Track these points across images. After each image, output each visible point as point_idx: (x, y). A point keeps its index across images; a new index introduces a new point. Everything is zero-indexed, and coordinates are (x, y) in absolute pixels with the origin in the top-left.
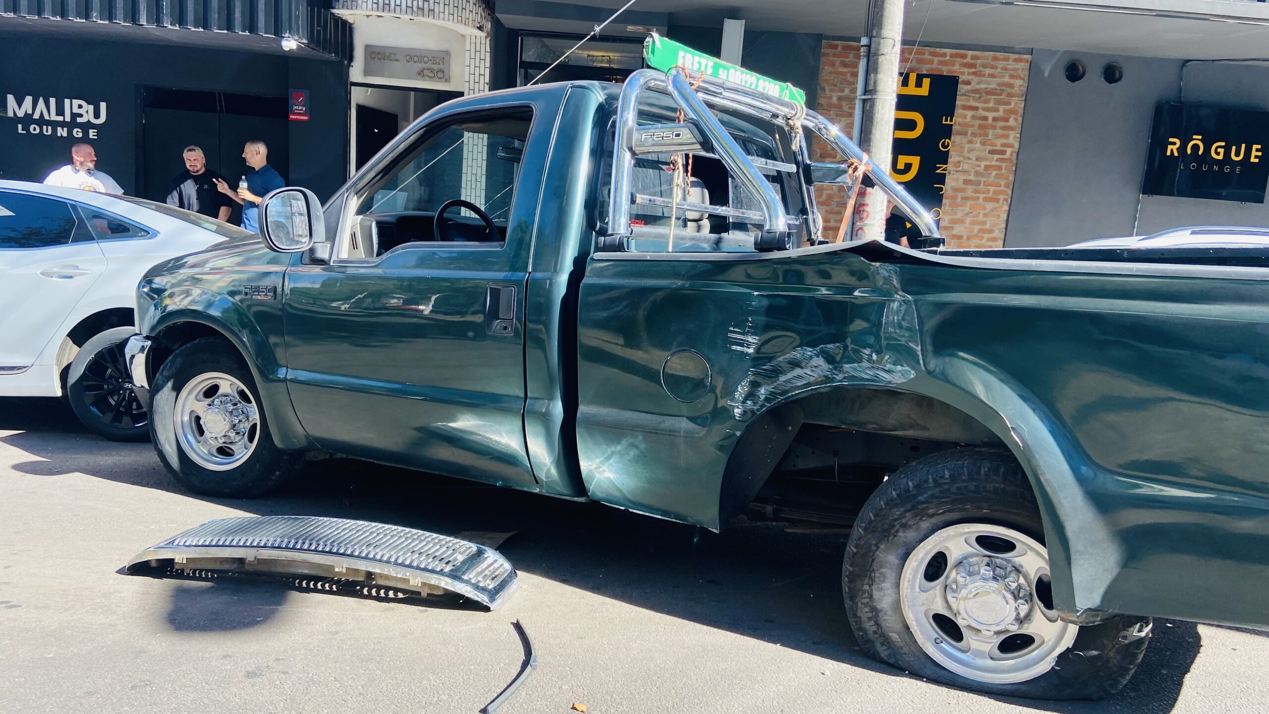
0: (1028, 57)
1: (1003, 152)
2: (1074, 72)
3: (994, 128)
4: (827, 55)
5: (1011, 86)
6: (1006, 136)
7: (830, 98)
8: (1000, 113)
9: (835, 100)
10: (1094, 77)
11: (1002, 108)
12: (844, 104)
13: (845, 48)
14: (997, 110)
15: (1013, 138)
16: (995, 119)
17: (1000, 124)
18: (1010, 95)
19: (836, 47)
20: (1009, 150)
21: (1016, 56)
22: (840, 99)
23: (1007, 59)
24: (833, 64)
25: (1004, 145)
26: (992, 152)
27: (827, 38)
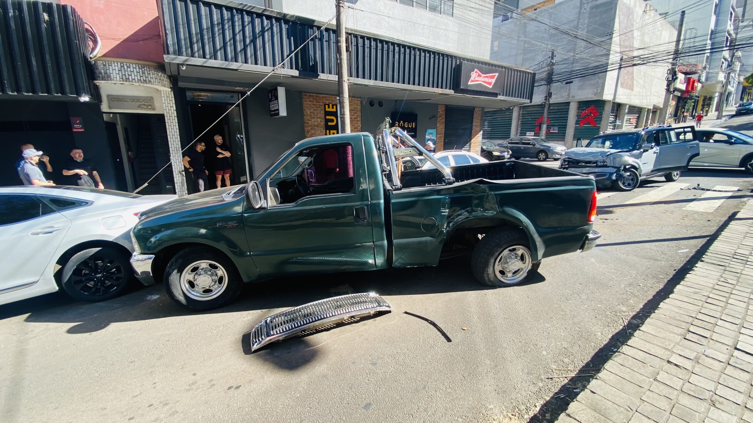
0: (360, 99)
1: (358, 128)
2: (372, 104)
3: (354, 121)
4: (304, 98)
5: (357, 108)
6: (358, 123)
7: (307, 112)
8: (355, 117)
9: (309, 113)
10: (376, 105)
11: (356, 115)
12: (312, 114)
13: (310, 96)
14: (354, 116)
15: (359, 123)
16: (354, 118)
17: (355, 120)
18: (357, 111)
19: (306, 95)
20: (359, 127)
21: (357, 99)
22: (310, 113)
23: (355, 100)
24: (306, 101)
25: (358, 126)
26: (355, 128)
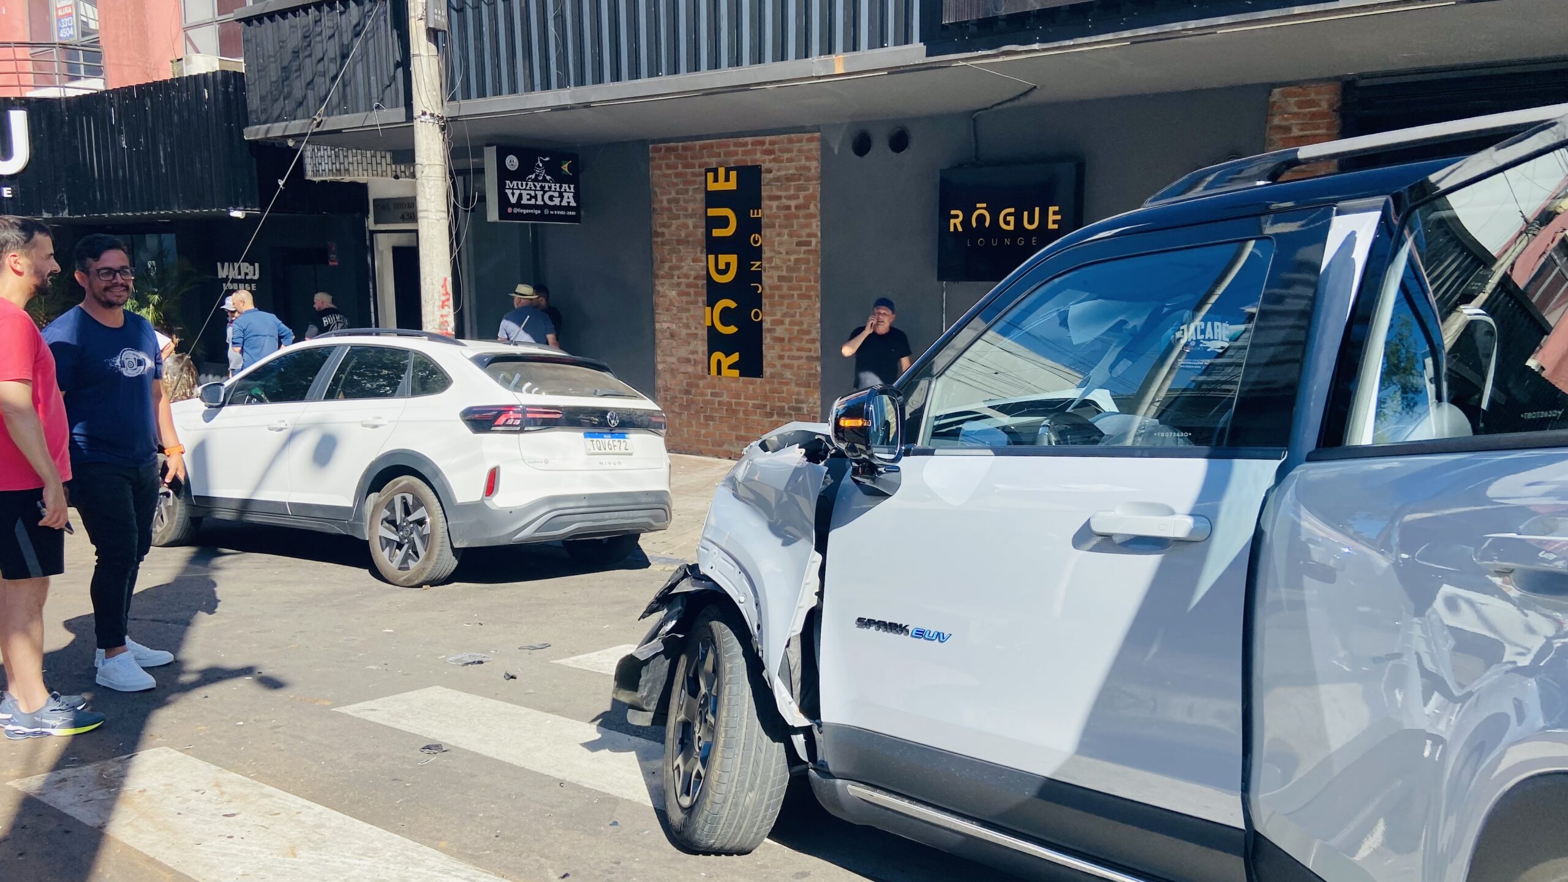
0: (817, 135)
1: (809, 243)
2: (862, 145)
3: (797, 217)
5: (809, 169)
6: (808, 225)
7: (662, 202)
8: (801, 201)
9: (665, 204)
10: (880, 146)
11: (802, 194)
12: (673, 206)
13: (668, 149)
14: (798, 197)
15: (815, 225)
16: (797, 207)
17: (802, 212)
18: (808, 179)
19: (660, 150)
20: (814, 241)
21: (809, 135)
22: (669, 201)
23: (800, 141)
24: (659, 168)
25: (810, 235)
26: (799, 244)
27: (653, 142)
